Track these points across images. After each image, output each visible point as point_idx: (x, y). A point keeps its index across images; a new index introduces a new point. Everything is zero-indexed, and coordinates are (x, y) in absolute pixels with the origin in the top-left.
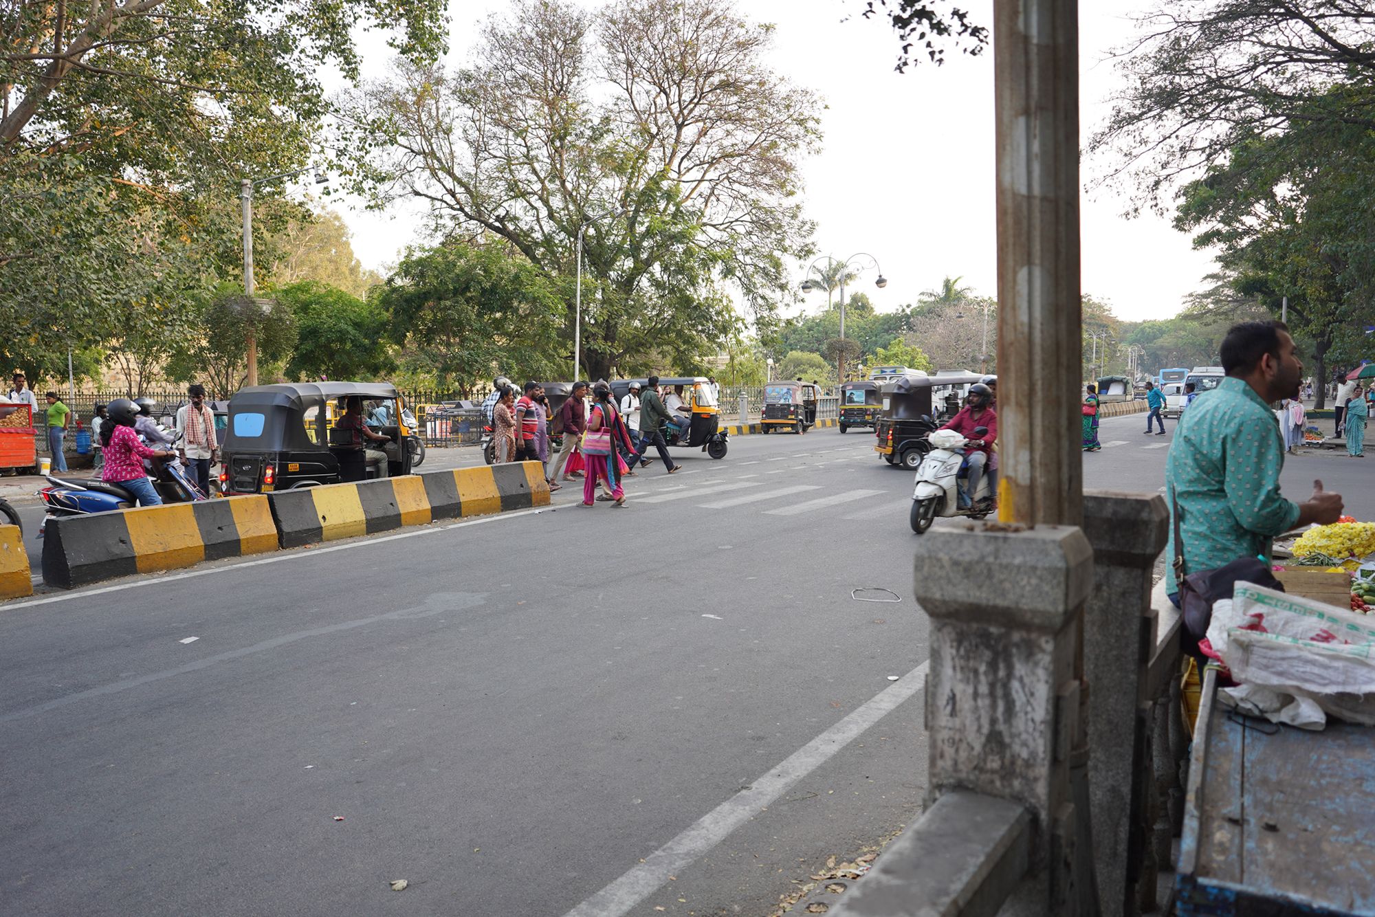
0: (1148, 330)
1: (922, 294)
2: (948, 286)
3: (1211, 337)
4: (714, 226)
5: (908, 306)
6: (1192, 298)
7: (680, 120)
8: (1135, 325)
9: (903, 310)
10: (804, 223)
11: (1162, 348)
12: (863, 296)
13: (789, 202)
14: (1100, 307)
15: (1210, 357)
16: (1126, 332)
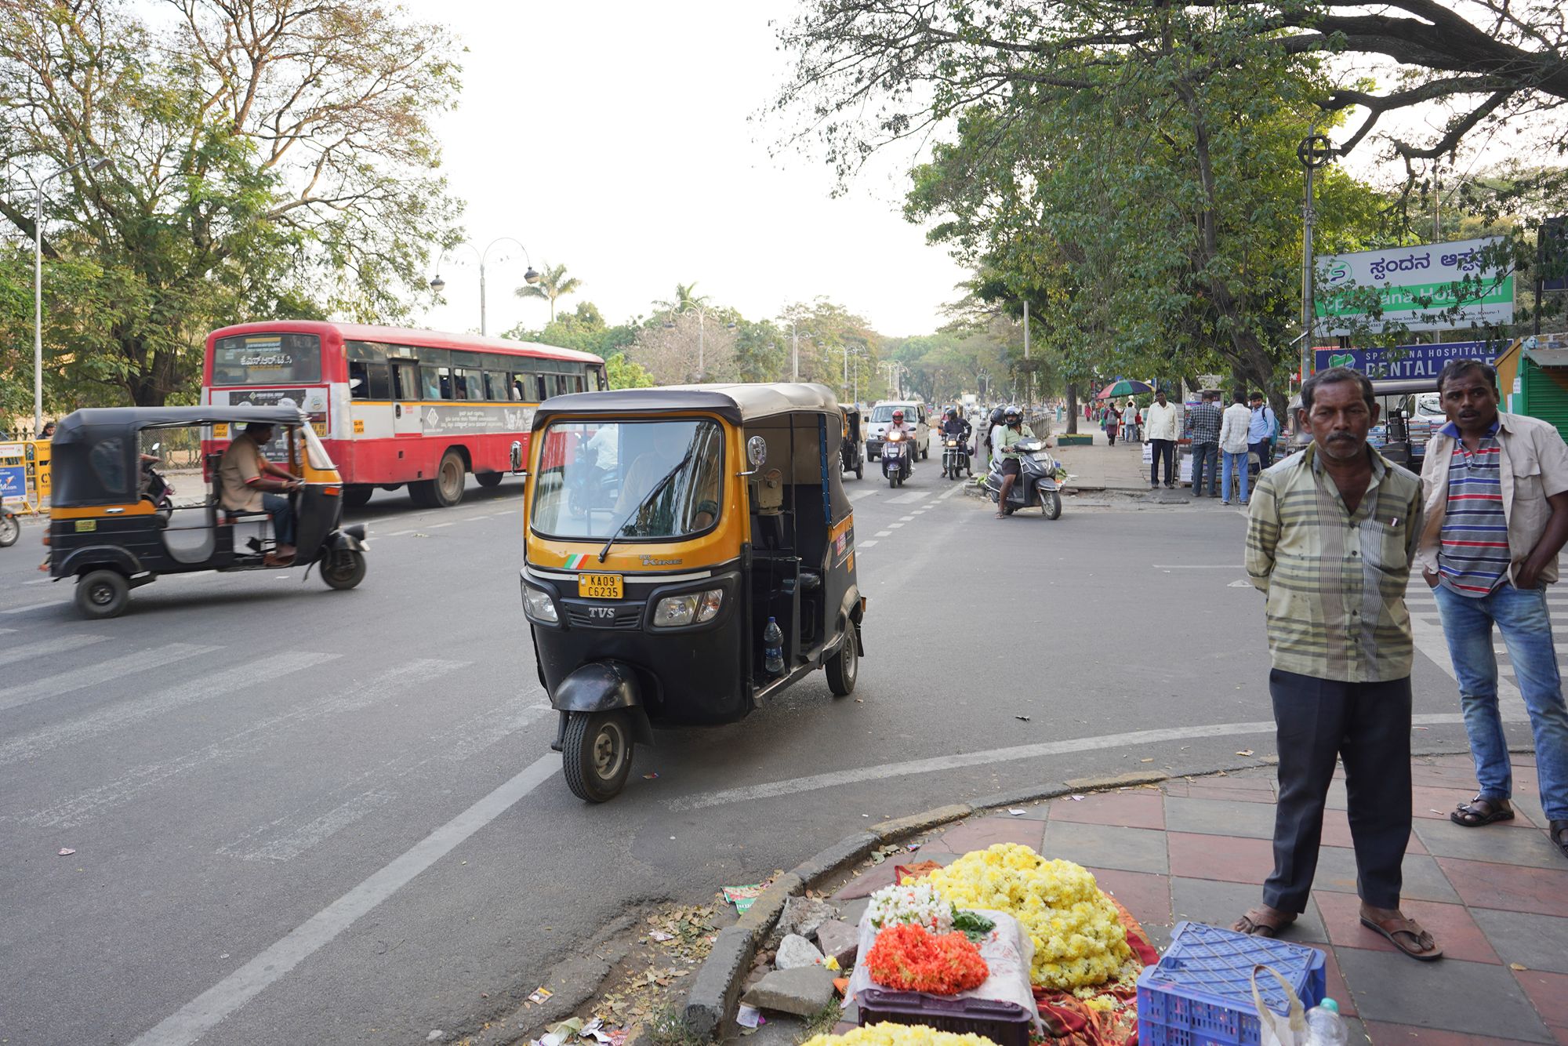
0: (913, 346)
1: (655, 302)
2: (682, 293)
3: (974, 353)
4: (327, 202)
5: (640, 317)
6: (945, 309)
7: (256, 54)
8: (901, 341)
9: (635, 322)
10: (448, 201)
11: (928, 365)
12: (590, 306)
13: (434, 175)
14: (860, 320)
15: (975, 375)
16: (891, 348)
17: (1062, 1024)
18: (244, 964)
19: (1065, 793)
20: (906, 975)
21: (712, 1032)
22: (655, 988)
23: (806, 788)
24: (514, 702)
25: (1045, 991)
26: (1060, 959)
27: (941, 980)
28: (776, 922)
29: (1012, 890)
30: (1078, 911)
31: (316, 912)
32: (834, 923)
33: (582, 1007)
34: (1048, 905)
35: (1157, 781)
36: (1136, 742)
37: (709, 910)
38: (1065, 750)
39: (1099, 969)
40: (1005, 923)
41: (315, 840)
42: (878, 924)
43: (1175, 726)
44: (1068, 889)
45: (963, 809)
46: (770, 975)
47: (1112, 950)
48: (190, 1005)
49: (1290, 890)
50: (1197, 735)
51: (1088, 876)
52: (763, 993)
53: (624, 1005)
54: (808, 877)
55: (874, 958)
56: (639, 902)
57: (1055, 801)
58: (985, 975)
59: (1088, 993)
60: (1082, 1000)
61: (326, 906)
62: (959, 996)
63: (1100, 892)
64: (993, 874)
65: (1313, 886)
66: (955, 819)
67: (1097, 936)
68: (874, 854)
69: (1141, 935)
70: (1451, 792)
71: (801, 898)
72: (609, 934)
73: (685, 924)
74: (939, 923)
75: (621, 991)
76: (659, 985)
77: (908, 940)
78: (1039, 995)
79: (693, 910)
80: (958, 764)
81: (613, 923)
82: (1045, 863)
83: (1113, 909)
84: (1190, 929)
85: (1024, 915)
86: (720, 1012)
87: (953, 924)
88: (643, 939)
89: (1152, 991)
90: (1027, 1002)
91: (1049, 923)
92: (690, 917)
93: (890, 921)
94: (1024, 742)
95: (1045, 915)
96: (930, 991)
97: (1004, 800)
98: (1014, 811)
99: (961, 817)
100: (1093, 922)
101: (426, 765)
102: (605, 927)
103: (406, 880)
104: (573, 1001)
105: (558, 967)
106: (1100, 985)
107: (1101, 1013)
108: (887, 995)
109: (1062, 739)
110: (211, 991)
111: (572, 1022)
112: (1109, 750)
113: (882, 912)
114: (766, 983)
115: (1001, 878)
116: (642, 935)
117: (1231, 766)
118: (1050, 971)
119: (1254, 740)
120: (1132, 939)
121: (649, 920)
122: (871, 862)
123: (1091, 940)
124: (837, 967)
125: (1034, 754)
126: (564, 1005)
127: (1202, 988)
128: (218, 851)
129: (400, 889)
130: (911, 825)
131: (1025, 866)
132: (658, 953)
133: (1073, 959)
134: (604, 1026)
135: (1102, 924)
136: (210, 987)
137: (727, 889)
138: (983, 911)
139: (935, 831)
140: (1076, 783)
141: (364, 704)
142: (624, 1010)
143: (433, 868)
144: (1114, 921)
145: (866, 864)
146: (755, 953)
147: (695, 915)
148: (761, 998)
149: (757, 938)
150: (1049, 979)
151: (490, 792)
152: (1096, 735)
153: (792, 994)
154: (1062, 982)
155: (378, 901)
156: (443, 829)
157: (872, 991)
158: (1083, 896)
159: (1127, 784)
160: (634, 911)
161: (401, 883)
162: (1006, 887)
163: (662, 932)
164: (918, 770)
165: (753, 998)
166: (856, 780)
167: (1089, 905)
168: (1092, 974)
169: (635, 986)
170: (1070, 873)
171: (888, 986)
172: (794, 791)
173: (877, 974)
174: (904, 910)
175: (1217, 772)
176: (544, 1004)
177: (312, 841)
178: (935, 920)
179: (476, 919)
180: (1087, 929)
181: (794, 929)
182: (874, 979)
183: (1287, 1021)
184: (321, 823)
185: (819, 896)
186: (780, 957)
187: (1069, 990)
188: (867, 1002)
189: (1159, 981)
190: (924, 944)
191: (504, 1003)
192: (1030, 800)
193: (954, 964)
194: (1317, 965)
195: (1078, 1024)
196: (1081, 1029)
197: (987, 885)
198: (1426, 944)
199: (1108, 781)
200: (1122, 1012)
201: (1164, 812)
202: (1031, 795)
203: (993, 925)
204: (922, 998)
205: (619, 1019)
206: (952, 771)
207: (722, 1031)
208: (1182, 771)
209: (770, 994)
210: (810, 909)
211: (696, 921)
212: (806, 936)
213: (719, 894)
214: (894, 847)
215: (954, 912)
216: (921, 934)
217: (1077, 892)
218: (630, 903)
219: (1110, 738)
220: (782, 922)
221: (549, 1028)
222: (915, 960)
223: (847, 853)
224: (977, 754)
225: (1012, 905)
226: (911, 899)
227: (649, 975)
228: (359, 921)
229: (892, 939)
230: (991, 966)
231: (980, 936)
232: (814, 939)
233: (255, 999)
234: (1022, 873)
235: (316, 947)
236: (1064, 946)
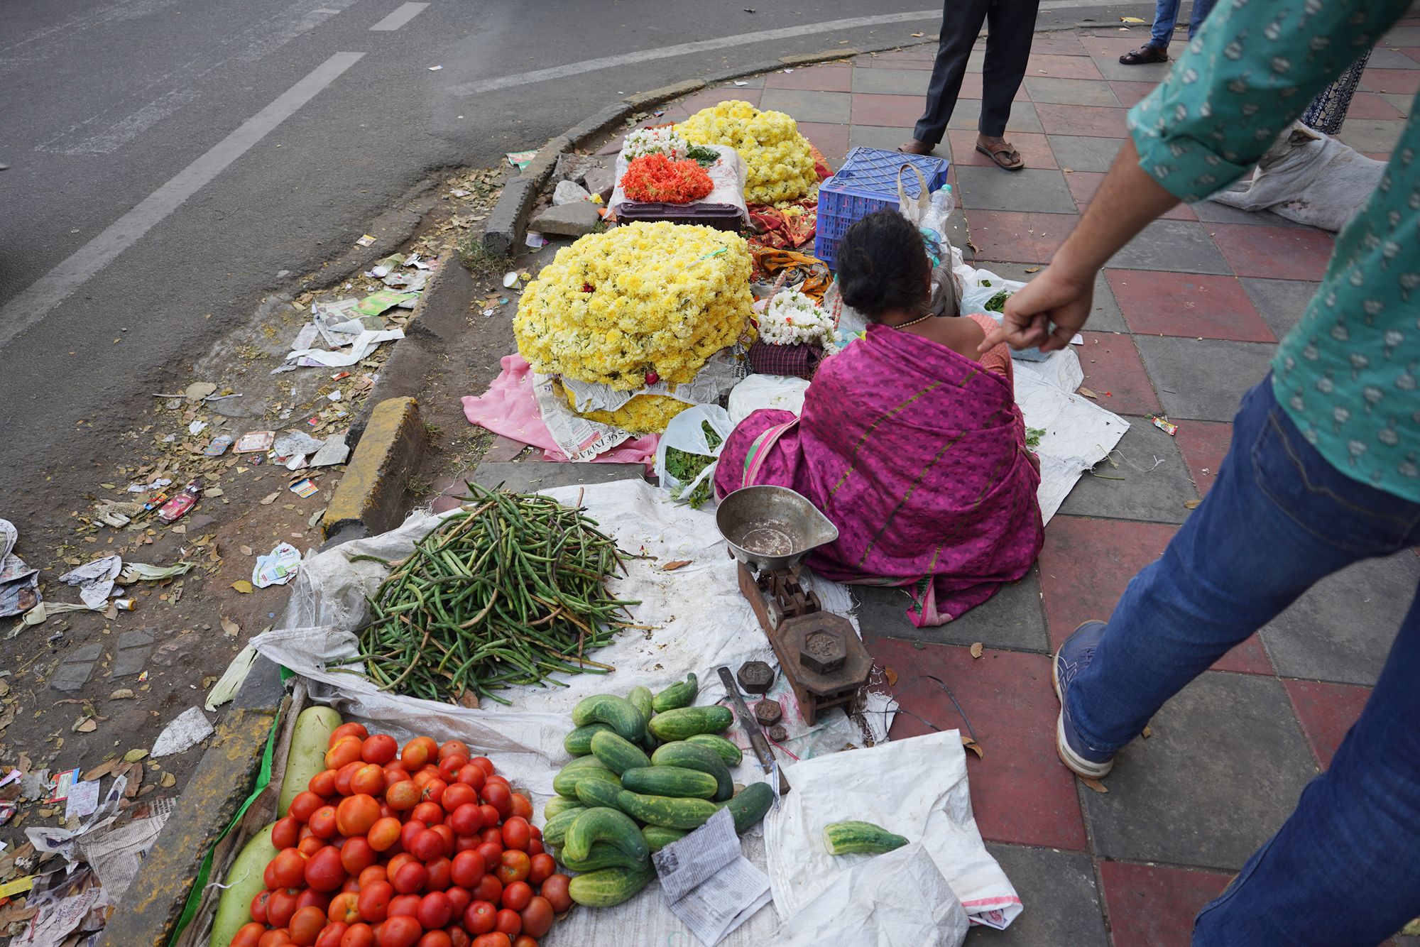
17: (764, 225)
18: (96, 235)
19: (779, 68)
20: (652, 190)
21: (507, 251)
22: (460, 230)
23: (571, 73)
24: (297, 7)
25: (754, 206)
26: (767, 183)
27: (678, 193)
28: (552, 172)
29: (734, 134)
30: (782, 147)
31: (151, 192)
32: (597, 170)
33: (403, 245)
34: (760, 143)
35: (849, 56)
36: (836, 28)
37: (498, 171)
38: (781, 36)
39: (793, 188)
40: (727, 154)
41: (132, 135)
42: (630, 159)
43: (868, 15)
44: (776, 131)
45: (699, 83)
46: (548, 210)
47: (804, 175)
48: (56, 269)
49: (934, 127)
50: (884, 22)
51: (792, 121)
52: (545, 222)
53: (437, 243)
54: (575, 138)
55: (627, 182)
56: (439, 169)
57: (771, 75)
58: (711, 188)
59: (784, 205)
60: (780, 210)
61: (159, 187)
62: (691, 204)
63: (799, 134)
64: (720, 123)
65: (948, 126)
66: (692, 91)
67: (794, 165)
68: (628, 120)
69: (825, 165)
70: (1055, 58)
71: (571, 154)
72: (416, 193)
73: (479, 184)
74: (677, 155)
75: (433, 234)
76: (463, 227)
77: (653, 166)
78: (751, 207)
79: (486, 172)
80: (696, 50)
81: (419, 185)
82: (760, 114)
83: (807, 146)
84: (860, 151)
85: (743, 151)
86: (512, 236)
87: (688, 156)
88: (446, 196)
89: (829, 193)
90: (741, 205)
91: (760, 156)
92: (482, 178)
93: (640, 154)
94: (750, 30)
95: (758, 151)
96: (669, 201)
97: (731, 74)
98: (738, 83)
99: (697, 89)
100: (792, 155)
101: (222, 66)
102: (412, 189)
103: (229, 162)
104: (394, 242)
105: (378, 220)
106: (792, 200)
107: (792, 217)
108: (637, 206)
109: (780, 27)
110: (73, 257)
111: (396, 257)
112: (816, 35)
113: (633, 149)
114: (545, 215)
115: (726, 125)
116: (445, 193)
117: (906, 44)
118: (759, 191)
119: (925, 25)
120: (819, 168)
121: (449, 182)
122: (625, 127)
123: (790, 168)
124: (601, 201)
125: (757, 40)
126: (386, 246)
127: (863, 188)
128: (36, 149)
129: (225, 170)
130: (657, 96)
131: (745, 117)
132: (459, 205)
133: (775, 182)
134: (422, 259)
135: (798, 156)
136: (70, 255)
137: (510, 155)
138: (712, 147)
139: (676, 100)
140: (788, 60)
141: (144, 12)
142: (437, 247)
143: (252, 151)
144: (808, 154)
145: (622, 128)
146: (537, 196)
147: (486, 176)
148: (543, 225)
149: (537, 185)
150: (758, 197)
151: (289, 87)
152: (807, 23)
153: (567, 221)
154: (767, 198)
155: (207, 180)
156: (253, 119)
157: (625, 204)
158: (786, 136)
159: (827, 60)
160: (435, 175)
161: (224, 166)
162: (730, 131)
163: (461, 190)
164: (664, 55)
165: (537, 227)
166: (613, 64)
167: (790, 143)
168: (788, 192)
169: (443, 229)
170: (778, 119)
171: (638, 200)
172: (561, 76)
173: (630, 192)
174: (649, 147)
175: (895, 48)
176: (370, 246)
177: (129, 135)
178: (675, 152)
179: (300, 189)
180: (788, 160)
181: (566, 177)
182: (628, 196)
183: (917, 202)
184: (133, 120)
185: (585, 153)
186: (556, 197)
187: (771, 204)
188: (623, 211)
189: (836, 186)
190: (665, 168)
191: (338, 247)
192: (751, 74)
193: (688, 180)
194: (943, 169)
195: (775, 225)
196: (778, 228)
197: (715, 130)
198: (1015, 160)
199: (812, 57)
200: (806, 216)
201: (852, 80)
202: (752, 70)
203: (719, 155)
204: (664, 206)
205: (433, 252)
206: (691, 55)
207: (515, 251)
208: (870, 48)
209: (550, 222)
210: (577, 162)
211: (487, 180)
212: (576, 181)
213: (504, 159)
214: (644, 114)
215: (689, 145)
216: (664, 161)
217: (782, 133)
218: (431, 169)
219: (818, 25)
220: (557, 172)
221: (376, 262)
222: (659, 180)
223: (606, 120)
224: (712, 41)
225: (733, 145)
226: (656, 137)
227: (454, 221)
228: (192, 198)
229: (641, 166)
230: (716, 182)
231: (708, 163)
232: (582, 183)
233: (115, 260)
234: (743, 121)
235: (160, 218)
236: (770, 173)
